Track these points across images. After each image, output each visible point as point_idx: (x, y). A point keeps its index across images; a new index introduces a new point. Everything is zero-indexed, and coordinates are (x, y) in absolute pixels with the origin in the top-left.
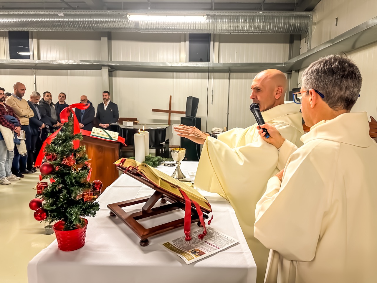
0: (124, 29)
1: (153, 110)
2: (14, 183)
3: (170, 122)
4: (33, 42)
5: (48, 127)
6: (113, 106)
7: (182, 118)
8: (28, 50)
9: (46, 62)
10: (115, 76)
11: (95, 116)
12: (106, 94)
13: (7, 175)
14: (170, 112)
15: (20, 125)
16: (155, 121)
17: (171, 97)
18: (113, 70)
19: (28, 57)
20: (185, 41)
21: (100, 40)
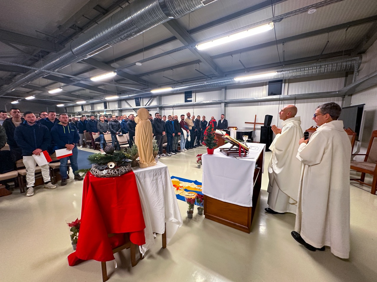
0: (233, 84)
1: (246, 123)
2: (186, 152)
3: (255, 129)
4: (193, 95)
5: (198, 130)
6: (226, 121)
7: (261, 127)
8: (191, 98)
9: (198, 103)
10: (228, 107)
11: (217, 126)
12: (223, 115)
13: (183, 148)
14: (255, 123)
15: (189, 129)
16: (246, 128)
17: (256, 115)
18: (226, 104)
19: (191, 101)
20: (266, 85)
21: (221, 90)
